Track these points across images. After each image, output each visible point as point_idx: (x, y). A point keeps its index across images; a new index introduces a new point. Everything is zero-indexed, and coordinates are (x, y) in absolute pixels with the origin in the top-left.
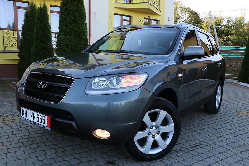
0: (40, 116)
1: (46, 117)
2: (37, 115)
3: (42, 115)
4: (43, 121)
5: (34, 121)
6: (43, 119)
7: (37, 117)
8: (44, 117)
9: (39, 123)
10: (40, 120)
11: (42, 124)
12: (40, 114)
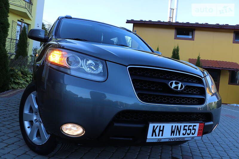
0: (189, 126)
1: (198, 125)
2: (185, 126)
3: (193, 124)
4: (193, 131)
5: (178, 136)
6: (193, 129)
7: (184, 129)
8: (196, 126)
9: (186, 136)
10: (188, 132)
11: (191, 135)
12: (188, 125)
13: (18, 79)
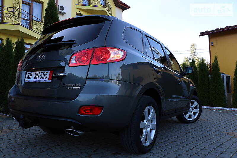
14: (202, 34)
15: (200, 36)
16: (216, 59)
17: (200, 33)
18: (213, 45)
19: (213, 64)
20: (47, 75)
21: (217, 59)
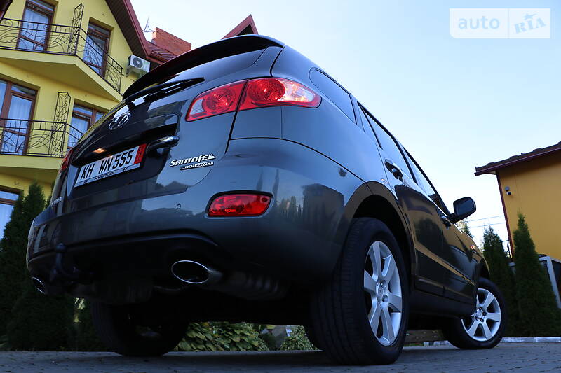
13: (196, 331)
14: (480, 171)
15: (477, 174)
16: (521, 221)
17: (477, 169)
18: (509, 194)
19: (516, 233)
20: (131, 156)
21: (523, 221)
